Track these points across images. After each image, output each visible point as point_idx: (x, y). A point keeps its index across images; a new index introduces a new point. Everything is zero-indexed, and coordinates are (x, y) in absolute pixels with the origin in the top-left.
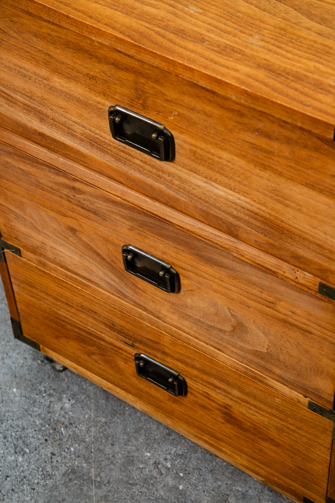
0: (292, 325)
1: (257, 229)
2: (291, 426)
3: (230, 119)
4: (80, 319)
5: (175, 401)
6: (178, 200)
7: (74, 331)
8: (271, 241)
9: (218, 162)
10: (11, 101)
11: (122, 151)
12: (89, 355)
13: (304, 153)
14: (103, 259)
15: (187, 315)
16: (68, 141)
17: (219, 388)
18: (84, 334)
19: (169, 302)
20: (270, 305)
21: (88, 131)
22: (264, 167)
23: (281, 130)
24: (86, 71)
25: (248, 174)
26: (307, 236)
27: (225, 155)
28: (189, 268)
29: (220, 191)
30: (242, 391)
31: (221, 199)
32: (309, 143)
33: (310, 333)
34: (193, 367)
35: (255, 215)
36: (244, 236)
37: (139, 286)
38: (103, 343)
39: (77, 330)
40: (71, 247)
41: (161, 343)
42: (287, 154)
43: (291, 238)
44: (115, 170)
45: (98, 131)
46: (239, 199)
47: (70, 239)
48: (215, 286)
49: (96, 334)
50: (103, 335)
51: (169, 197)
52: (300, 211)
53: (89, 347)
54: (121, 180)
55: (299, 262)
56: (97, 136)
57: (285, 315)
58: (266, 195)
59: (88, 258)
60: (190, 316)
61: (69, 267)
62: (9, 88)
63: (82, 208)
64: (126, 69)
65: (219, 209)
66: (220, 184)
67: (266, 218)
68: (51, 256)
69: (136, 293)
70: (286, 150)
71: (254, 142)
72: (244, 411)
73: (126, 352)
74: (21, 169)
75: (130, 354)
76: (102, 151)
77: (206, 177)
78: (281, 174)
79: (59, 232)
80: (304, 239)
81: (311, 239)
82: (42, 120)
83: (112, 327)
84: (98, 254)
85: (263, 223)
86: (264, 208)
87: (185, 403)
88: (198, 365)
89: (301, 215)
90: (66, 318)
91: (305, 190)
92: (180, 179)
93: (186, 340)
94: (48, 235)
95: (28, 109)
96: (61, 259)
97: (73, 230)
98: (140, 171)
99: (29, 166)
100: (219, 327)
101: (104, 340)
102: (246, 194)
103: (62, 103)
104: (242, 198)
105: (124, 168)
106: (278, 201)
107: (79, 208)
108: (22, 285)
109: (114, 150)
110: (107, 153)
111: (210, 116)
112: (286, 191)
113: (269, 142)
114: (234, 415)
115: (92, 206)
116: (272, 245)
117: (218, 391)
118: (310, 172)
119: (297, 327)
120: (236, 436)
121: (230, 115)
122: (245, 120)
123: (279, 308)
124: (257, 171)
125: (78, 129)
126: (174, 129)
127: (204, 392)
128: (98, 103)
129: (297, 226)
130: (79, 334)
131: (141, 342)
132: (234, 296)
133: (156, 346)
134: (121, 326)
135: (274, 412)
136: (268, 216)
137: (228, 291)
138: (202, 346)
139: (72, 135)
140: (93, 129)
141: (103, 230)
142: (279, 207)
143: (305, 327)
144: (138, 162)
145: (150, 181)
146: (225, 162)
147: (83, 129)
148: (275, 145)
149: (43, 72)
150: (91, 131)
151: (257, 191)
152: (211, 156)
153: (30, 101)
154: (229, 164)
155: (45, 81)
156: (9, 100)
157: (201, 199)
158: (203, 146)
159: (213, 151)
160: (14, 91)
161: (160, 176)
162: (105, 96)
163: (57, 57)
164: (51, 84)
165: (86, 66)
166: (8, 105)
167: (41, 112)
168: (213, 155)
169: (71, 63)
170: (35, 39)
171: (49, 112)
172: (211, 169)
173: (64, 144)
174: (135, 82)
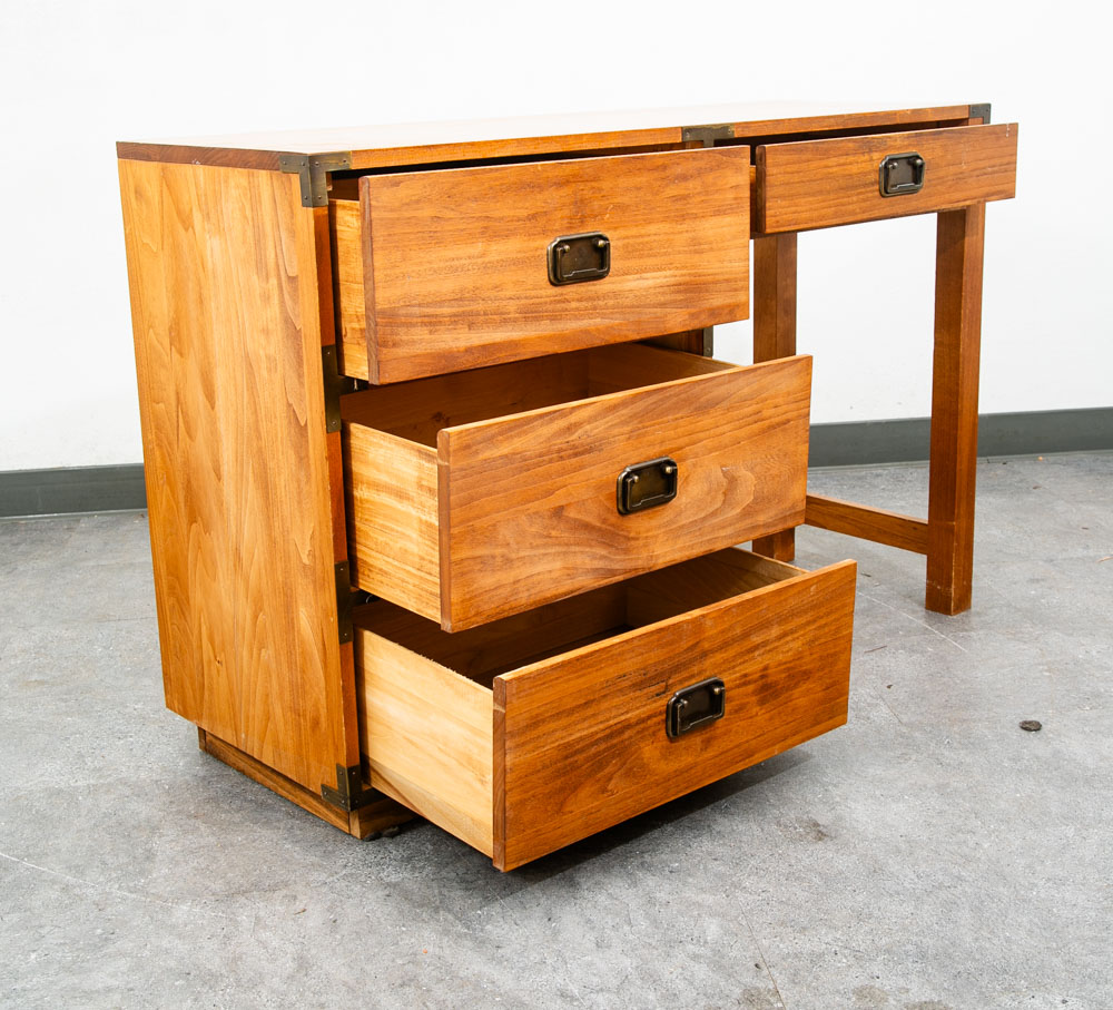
1: (680, 304)
3: (656, 180)
6: (611, 328)
8: (693, 310)
9: (647, 243)
10: (434, 324)
11: (559, 302)
13: (710, 178)
16: (499, 336)
21: (523, 302)
22: (683, 218)
23: (695, 164)
24: (524, 213)
25: (672, 237)
26: (718, 277)
27: (652, 228)
29: (651, 280)
31: (651, 291)
32: (714, 163)
35: (678, 287)
36: (671, 324)
42: (699, 189)
43: (707, 291)
44: (549, 338)
45: (533, 293)
46: (666, 277)
51: (603, 332)
52: (712, 249)
56: (533, 301)
58: (685, 252)
62: (428, 305)
64: (567, 182)
65: (649, 306)
66: (650, 270)
67: (686, 284)
70: (698, 185)
71: (675, 193)
76: (536, 319)
77: (637, 272)
78: (695, 217)
80: (717, 282)
81: (721, 278)
82: (471, 326)
85: (685, 291)
86: (685, 272)
89: (713, 254)
91: (714, 221)
92: (615, 295)
95: (456, 319)
98: (576, 318)
102: (669, 266)
103: (497, 279)
104: (668, 273)
105: (558, 327)
106: (696, 252)
109: (550, 307)
110: (542, 318)
111: (640, 189)
112: (701, 234)
113: (685, 184)
116: (692, 315)
118: (716, 197)
121: (656, 174)
122: (668, 172)
124: (680, 227)
125: (512, 306)
126: (609, 229)
128: (537, 249)
129: (710, 271)
136: (688, 278)
139: (505, 321)
140: (529, 293)
142: (696, 258)
144: (574, 305)
145: (585, 324)
146: (653, 238)
147: (517, 302)
148: (691, 184)
149: (479, 247)
150: (526, 298)
151: (679, 253)
152: (641, 240)
153: (459, 306)
154: (656, 238)
155: (480, 261)
156: (432, 322)
157: (633, 307)
158: (634, 231)
159: (643, 232)
160: (441, 303)
161: (595, 308)
162: (544, 233)
163: (497, 214)
164: (487, 260)
165: (527, 204)
166: (431, 332)
167: (471, 314)
168: (642, 236)
169: (512, 213)
170: (473, 205)
171: (479, 306)
172: (641, 257)
173: (493, 345)
174: (575, 193)
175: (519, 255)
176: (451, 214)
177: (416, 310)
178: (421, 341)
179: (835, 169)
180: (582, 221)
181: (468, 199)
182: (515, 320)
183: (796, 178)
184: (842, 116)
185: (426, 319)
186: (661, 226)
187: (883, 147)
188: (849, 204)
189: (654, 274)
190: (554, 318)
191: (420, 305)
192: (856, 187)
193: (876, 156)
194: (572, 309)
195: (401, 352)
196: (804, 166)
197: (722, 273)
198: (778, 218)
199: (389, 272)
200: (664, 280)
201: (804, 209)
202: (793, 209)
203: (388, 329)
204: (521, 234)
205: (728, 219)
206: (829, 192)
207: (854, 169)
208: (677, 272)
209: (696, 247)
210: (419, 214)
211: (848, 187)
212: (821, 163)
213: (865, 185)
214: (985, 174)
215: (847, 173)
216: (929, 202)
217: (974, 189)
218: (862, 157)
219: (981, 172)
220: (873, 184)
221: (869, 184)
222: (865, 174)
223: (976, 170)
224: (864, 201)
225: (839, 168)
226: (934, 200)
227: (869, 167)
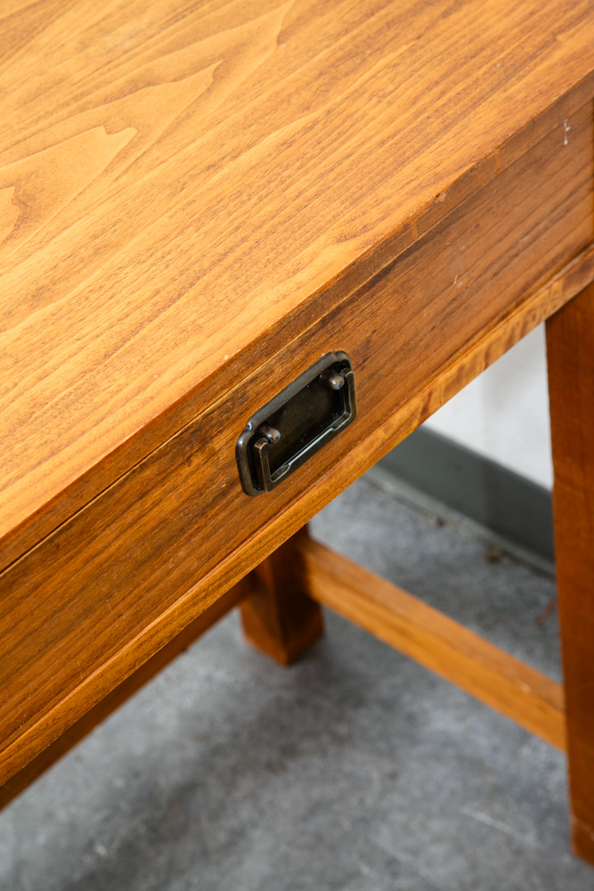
187: (237, 411)
188: (169, 572)
192: (182, 531)
193: (220, 441)
201: (46, 674)
206: (109, 596)
207: (169, 505)
211: (158, 550)
212: (71, 567)
213: (203, 514)
214: (517, 255)
215: (153, 524)
216: (377, 412)
217: (489, 302)
218: (187, 470)
219: (505, 259)
220: (224, 493)
221: (211, 506)
222: (200, 492)
223: (492, 264)
224: (208, 537)
225: (123, 537)
226: (390, 399)
227: (209, 470)
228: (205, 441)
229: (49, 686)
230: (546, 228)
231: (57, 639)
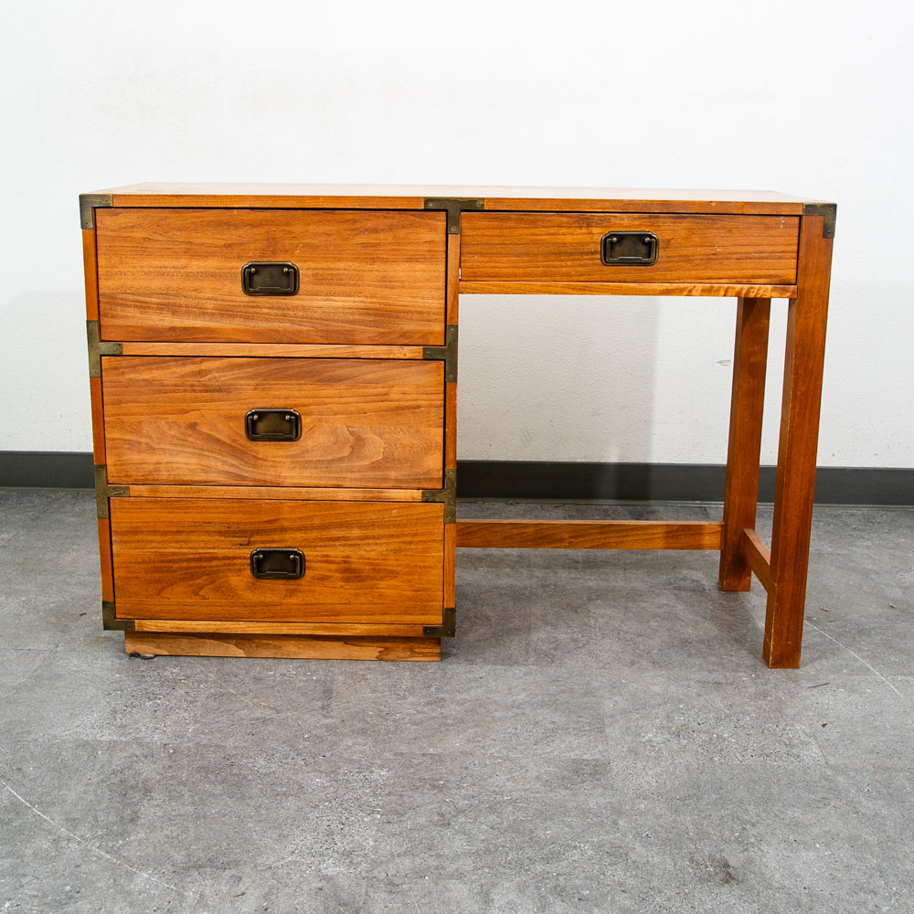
0: (403, 408)
1: (369, 324)
2: (408, 539)
3: (345, 230)
4: (190, 545)
5: (292, 593)
6: (300, 332)
7: (182, 569)
8: (382, 330)
9: (336, 275)
10: (145, 308)
11: (252, 307)
12: (196, 594)
13: (402, 233)
14: (224, 443)
15: (307, 462)
16: (198, 323)
17: (338, 539)
18: (193, 564)
19: (290, 456)
20: (383, 398)
21: (219, 302)
22: (373, 260)
23: (385, 221)
24: (223, 243)
25: (361, 273)
26: (409, 309)
27: (342, 265)
28: (311, 401)
29: (339, 302)
30: (361, 526)
31: (340, 310)
32: (406, 222)
33: (419, 407)
34: (313, 528)
35: (367, 311)
36: (358, 338)
37: (260, 456)
38: (214, 563)
39: (185, 564)
40: (189, 450)
41: (281, 517)
42: (390, 240)
43: (398, 317)
44: (243, 331)
45: (229, 298)
46: (355, 302)
47: (190, 439)
48: (335, 408)
49: (208, 555)
50: (216, 551)
51: (293, 334)
52: (403, 287)
53: (197, 582)
54: (248, 339)
55: (405, 340)
56: (228, 303)
57: (398, 400)
58: (375, 286)
59: (206, 453)
60: (310, 461)
61: (185, 478)
62: (144, 295)
63: (207, 391)
64: (260, 224)
65: (337, 321)
66: (338, 295)
67: (376, 309)
68: (164, 475)
69: (255, 466)
70: (389, 237)
71: (365, 241)
72: (364, 553)
73: (240, 558)
74: (144, 380)
75: (245, 558)
76: (231, 316)
77: (326, 295)
78: (386, 261)
79: (178, 438)
80: (408, 312)
81: (413, 309)
82: (174, 313)
83: (227, 532)
84: (218, 441)
85: (375, 315)
86: (374, 300)
87: (302, 588)
88: (317, 522)
89: (404, 290)
90: (174, 554)
91: (406, 266)
92: (304, 309)
93: (306, 497)
94: (164, 449)
95: (161, 308)
96: (176, 473)
97: (193, 426)
98: (267, 320)
99: (155, 371)
100: (338, 456)
101: (216, 558)
102: (358, 294)
103: (197, 284)
104: (357, 299)
105: (251, 325)
106: (386, 287)
107: (203, 394)
108: (125, 538)
109: (243, 310)
110: (236, 316)
111: (330, 235)
112: (391, 274)
113: (376, 235)
114: (353, 566)
115: (217, 383)
116: (382, 334)
117: (337, 543)
118: (408, 247)
119: (408, 407)
120: (356, 595)
121: (346, 226)
122: (358, 225)
123: (393, 396)
124: (369, 267)
125: (210, 305)
126: (299, 261)
127: (323, 556)
128: (232, 268)
129: (402, 303)
130: (187, 568)
131: (258, 532)
132: (352, 408)
133: (275, 525)
134: (238, 523)
135: (392, 531)
136: (378, 306)
137: (346, 406)
138: (322, 493)
139: (204, 314)
140: (224, 297)
141: (225, 407)
142: (387, 292)
143: (414, 403)
144: (265, 311)
145: (275, 325)
146: (342, 272)
147: (215, 302)
148: (381, 236)
149: (182, 262)
150: (222, 300)
151: (369, 285)
152: (330, 272)
153: (165, 298)
154: (345, 272)
155: (182, 270)
156: (143, 307)
157: (322, 319)
158: (324, 265)
159: (332, 266)
160: (150, 295)
161: (285, 315)
162: (239, 257)
163: (197, 241)
164: (188, 270)
165: (224, 237)
166: (141, 313)
167: (175, 305)
168: (332, 269)
169: (210, 241)
170: (179, 233)
171: (183, 301)
172: (330, 284)
173: (193, 328)
174: (267, 233)
175: (216, 271)
176: (160, 238)
177: (131, 297)
178: (134, 317)
179: (543, 238)
180: (274, 253)
181: (174, 229)
182: (213, 314)
183: (497, 240)
184: (622, 201)
185: (138, 304)
186: (351, 264)
187: (605, 224)
188: (562, 267)
189: (343, 298)
190: (247, 318)
191: (133, 294)
192: (571, 254)
193: (595, 230)
194: (264, 314)
195: (118, 322)
196: (507, 232)
197: (414, 306)
198: (475, 270)
199: (109, 269)
200: (354, 304)
201: (506, 265)
202: (493, 264)
203: (108, 306)
204: (218, 256)
205: (420, 266)
206: (536, 255)
207: (569, 239)
208: (365, 299)
209: (386, 282)
210: (134, 235)
211: (560, 254)
212: (526, 231)
213: (582, 254)
214: (750, 258)
215: (559, 241)
216: (669, 275)
217: (733, 269)
218: (578, 231)
219: (743, 256)
220: (592, 253)
221: (587, 254)
222: (583, 244)
223: (736, 253)
224: (581, 266)
225: (549, 237)
226: (676, 274)
227: (587, 239)
228: (589, 225)
229: (505, 271)
230: (767, 258)
231: (513, 255)
